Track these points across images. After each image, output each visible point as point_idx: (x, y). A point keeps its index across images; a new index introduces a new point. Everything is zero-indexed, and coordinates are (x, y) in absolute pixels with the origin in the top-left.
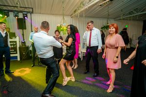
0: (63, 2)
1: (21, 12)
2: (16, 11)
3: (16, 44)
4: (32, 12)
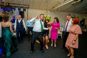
0: (47, 2)
1: (22, 7)
2: (19, 7)
4: (29, 8)
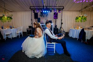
3: (52, 27)
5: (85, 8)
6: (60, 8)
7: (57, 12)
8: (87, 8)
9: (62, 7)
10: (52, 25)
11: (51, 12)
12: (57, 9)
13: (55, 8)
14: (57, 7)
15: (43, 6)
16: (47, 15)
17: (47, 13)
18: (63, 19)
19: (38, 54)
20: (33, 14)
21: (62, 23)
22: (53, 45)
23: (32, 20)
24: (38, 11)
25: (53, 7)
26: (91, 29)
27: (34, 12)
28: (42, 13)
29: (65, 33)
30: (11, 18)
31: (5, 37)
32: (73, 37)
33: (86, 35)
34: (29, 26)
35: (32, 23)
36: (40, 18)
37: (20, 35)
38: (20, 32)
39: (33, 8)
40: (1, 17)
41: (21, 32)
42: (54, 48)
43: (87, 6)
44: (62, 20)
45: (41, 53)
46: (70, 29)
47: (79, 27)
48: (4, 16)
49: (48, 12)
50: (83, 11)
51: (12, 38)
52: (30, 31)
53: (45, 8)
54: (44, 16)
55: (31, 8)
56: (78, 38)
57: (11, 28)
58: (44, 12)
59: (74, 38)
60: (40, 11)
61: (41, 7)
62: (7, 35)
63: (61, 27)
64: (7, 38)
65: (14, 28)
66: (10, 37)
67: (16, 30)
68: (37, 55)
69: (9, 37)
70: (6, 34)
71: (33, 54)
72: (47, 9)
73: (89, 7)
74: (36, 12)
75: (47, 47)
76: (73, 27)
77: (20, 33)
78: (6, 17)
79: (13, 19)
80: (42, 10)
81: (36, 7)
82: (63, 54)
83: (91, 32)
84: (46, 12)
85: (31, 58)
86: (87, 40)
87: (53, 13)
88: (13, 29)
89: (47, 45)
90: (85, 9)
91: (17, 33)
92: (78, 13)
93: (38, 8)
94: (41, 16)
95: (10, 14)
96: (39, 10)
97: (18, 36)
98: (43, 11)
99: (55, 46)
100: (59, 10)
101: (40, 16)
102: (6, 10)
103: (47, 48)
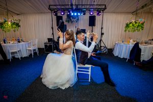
3: (86, 39)
5: (143, 7)
6: (100, 7)
7: (95, 14)
8: (145, 9)
9: (104, 7)
10: (86, 37)
11: (84, 14)
12: (95, 9)
13: (91, 7)
14: (95, 7)
15: (72, 5)
16: (78, 19)
17: (77, 16)
18: (104, 27)
19: (64, 83)
20: (55, 18)
21: (102, 34)
22: (88, 68)
23: (52, 28)
24: (62, 13)
25: (88, 7)
26: (150, 44)
27: (56, 15)
28: (69, 16)
29: (107, 50)
30: (18, 25)
31: (9, 57)
32: (119, 56)
33: (142, 54)
34: (48, 39)
35: (53, 34)
36: (66, 25)
37: (34, 53)
38: (34, 48)
39: (55, 7)
40: (2, 24)
41: (36, 48)
42: (90, 73)
43: (146, 5)
44: (102, 28)
45: (68, 81)
46: (116, 43)
47: (131, 40)
48: (6, 21)
49: (79, 14)
50: (139, 13)
51: (21, 58)
52: (50, 46)
53: (74, 7)
54: (72, 22)
55: (51, 7)
56: (128, 58)
57: (19, 42)
58: (72, 14)
59: (122, 57)
60: (66, 14)
61: (67, 7)
62: (13, 53)
63: (101, 40)
64: (14, 57)
65: (23, 41)
66: (18, 56)
67: (27, 46)
68: (62, 85)
69: (16, 57)
70: (11, 51)
71: (55, 83)
72: (78, 10)
73: (150, 6)
74: (59, 14)
75: (77, 72)
76: (120, 40)
77: (34, 50)
78: (9, 23)
79: (21, 26)
80: (69, 12)
81: (59, 7)
82: (103, 83)
83: (150, 48)
84: (75, 14)
85: (53, 88)
86: (143, 61)
87: (87, 16)
88: (22, 43)
89: (77, 69)
90: (142, 10)
91: (29, 50)
92: (131, 16)
93: (63, 7)
94: (68, 22)
95: (16, 18)
96: (64, 11)
97: (31, 54)
98: (70, 14)
99: (90, 70)
100: (99, 12)
101: (66, 21)
102: (9, 12)
103: (78, 74)
